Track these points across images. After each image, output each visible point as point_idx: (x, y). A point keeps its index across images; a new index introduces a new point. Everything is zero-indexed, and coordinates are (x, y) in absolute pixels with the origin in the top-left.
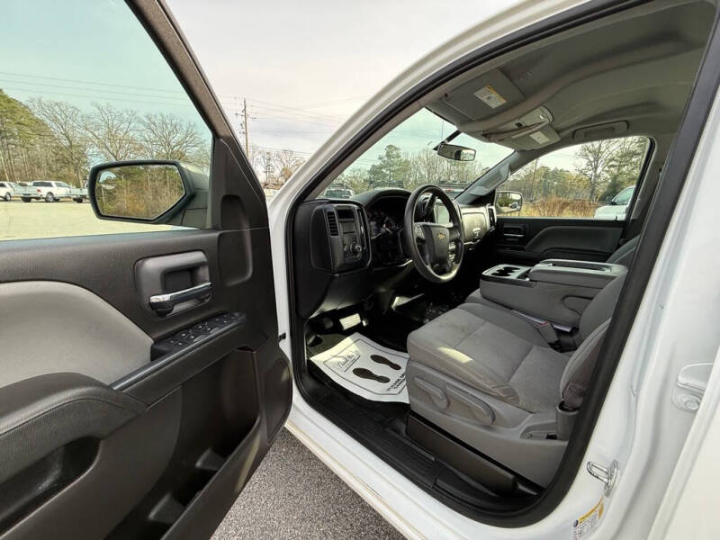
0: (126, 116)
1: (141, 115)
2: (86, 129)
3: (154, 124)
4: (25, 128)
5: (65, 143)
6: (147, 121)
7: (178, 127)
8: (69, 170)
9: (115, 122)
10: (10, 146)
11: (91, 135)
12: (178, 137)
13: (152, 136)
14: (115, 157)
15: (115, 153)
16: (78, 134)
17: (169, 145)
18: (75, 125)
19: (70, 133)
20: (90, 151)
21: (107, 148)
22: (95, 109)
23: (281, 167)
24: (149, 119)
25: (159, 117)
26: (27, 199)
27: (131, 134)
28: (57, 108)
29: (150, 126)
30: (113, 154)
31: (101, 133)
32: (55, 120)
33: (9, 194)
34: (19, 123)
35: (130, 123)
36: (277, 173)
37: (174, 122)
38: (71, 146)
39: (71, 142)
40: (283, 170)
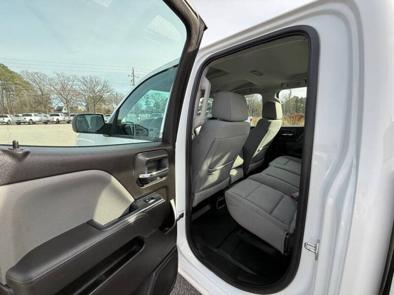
0: (71, 78)
1: (80, 77)
2: (51, 85)
3: (86, 81)
4: (18, 86)
5: (40, 93)
6: (82, 80)
7: (99, 83)
8: (41, 107)
9: (66, 82)
10: (11, 96)
11: (53, 89)
12: (99, 88)
13: (85, 88)
14: (66, 99)
15: (65, 97)
16: (46, 88)
17: (94, 92)
18: (45, 83)
19: (43, 88)
20: (52, 96)
21: (61, 95)
22: (55, 75)
23: (154, 102)
24: (84, 79)
25: (89, 78)
26: (19, 123)
27: (74, 87)
28: (36, 76)
29: (85, 82)
30: (64, 98)
31: (58, 87)
32: (35, 81)
33: (9, 121)
34: (16, 84)
35: (73, 82)
36: (152, 105)
37: (97, 80)
38: (43, 95)
39: (42, 92)
40: (155, 103)
